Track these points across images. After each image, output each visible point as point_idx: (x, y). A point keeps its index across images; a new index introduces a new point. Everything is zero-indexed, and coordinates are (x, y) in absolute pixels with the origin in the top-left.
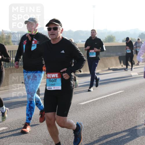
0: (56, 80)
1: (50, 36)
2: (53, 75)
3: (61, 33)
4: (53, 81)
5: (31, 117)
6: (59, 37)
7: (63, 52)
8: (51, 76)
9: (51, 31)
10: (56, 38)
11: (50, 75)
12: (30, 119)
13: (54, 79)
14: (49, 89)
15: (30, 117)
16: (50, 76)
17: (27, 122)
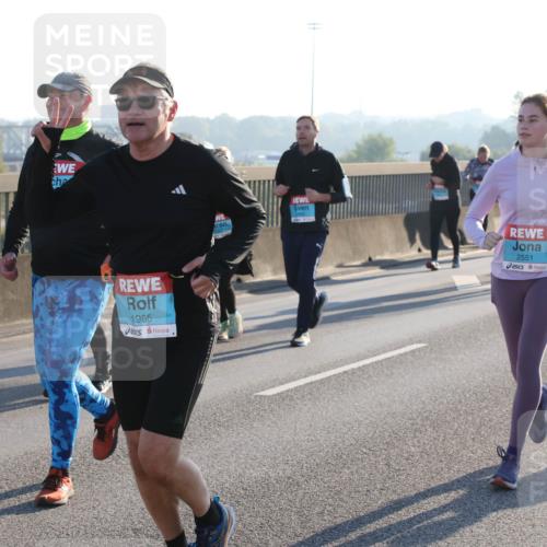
0: (153, 300)
1: (128, 129)
2: (142, 281)
3: (170, 119)
4: (142, 305)
5: (70, 447)
6: (163, 135)
7: (180, 190)
8: (135, 288)
9: (131, 111)
10: (150, 139)
11: (129, 281)
12: (65, 454)
13: (145, 298)
14: (129, 335)
15: (66, 448)
16: (130, 286)
17: (54, 464)
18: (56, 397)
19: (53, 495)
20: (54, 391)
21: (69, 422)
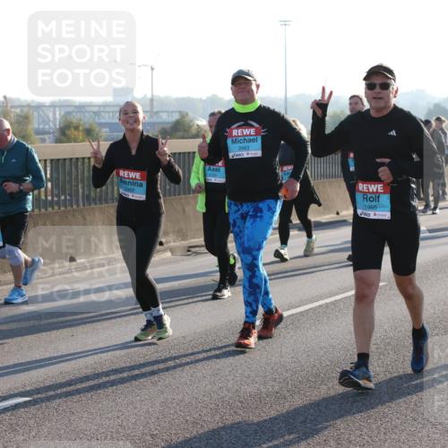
0: (379, 198)
2: (373, 186)
4: (371, 199)
5: (257, 308)
13: (374, 196)
14: (363, 216)
16: (365, 188)
17: (248, 320)
18: (250, 274)
19: (246, 341)
20: (248, 269)
21: (258, 291)
